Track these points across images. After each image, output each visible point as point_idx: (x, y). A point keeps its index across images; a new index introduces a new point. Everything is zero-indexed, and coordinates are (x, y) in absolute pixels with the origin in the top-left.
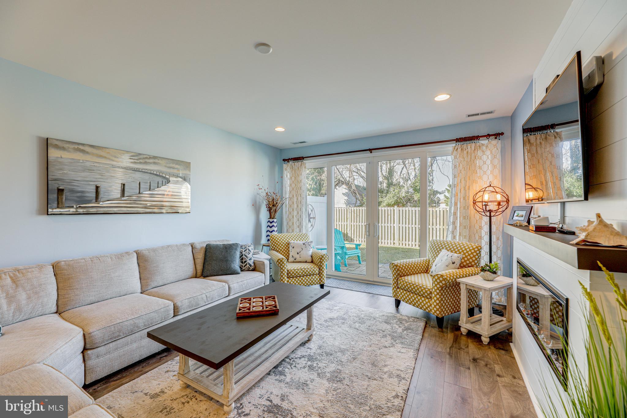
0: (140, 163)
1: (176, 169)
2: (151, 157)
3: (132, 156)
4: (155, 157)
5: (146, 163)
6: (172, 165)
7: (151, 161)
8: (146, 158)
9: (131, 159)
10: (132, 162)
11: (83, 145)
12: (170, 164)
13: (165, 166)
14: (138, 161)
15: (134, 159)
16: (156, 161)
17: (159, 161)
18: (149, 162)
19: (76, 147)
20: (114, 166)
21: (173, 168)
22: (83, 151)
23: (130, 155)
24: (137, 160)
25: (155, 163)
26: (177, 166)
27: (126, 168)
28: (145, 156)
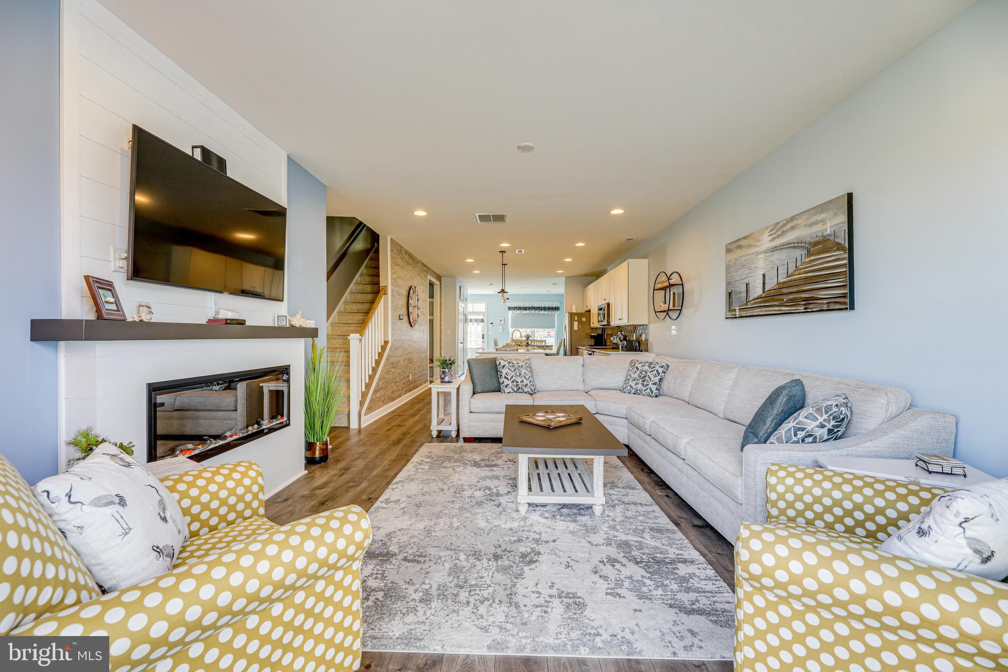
0: (778, 236)
1: (820, 222)
2: (788, 219)
3: (771, 231)
4: (793, 218)
5: (783, 233)
6: (814, 219)
7: (789, 226)
8: (784, 225)
9: (770, 235)
10: (771, 240)
11: (739, 240)
12: (812, 217)
13: (805, 226)
14: (776, 235)
15: (773, 234)
16: (795, 223)
17: (798, 222)
18: (786, 230)
19: (736, 244)
20: (757, 254)
21: (816, 223)
22: (740, 247)
23: (770, 229)
24: (775, 233)
25: (792, 228)
26: (823, 216)
27: (765, 252)
28: (781, 224)
